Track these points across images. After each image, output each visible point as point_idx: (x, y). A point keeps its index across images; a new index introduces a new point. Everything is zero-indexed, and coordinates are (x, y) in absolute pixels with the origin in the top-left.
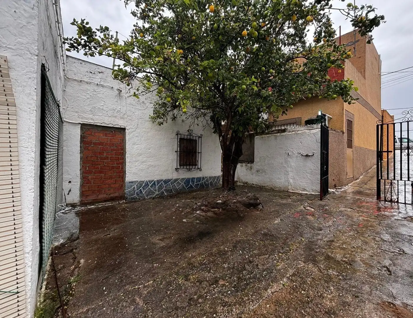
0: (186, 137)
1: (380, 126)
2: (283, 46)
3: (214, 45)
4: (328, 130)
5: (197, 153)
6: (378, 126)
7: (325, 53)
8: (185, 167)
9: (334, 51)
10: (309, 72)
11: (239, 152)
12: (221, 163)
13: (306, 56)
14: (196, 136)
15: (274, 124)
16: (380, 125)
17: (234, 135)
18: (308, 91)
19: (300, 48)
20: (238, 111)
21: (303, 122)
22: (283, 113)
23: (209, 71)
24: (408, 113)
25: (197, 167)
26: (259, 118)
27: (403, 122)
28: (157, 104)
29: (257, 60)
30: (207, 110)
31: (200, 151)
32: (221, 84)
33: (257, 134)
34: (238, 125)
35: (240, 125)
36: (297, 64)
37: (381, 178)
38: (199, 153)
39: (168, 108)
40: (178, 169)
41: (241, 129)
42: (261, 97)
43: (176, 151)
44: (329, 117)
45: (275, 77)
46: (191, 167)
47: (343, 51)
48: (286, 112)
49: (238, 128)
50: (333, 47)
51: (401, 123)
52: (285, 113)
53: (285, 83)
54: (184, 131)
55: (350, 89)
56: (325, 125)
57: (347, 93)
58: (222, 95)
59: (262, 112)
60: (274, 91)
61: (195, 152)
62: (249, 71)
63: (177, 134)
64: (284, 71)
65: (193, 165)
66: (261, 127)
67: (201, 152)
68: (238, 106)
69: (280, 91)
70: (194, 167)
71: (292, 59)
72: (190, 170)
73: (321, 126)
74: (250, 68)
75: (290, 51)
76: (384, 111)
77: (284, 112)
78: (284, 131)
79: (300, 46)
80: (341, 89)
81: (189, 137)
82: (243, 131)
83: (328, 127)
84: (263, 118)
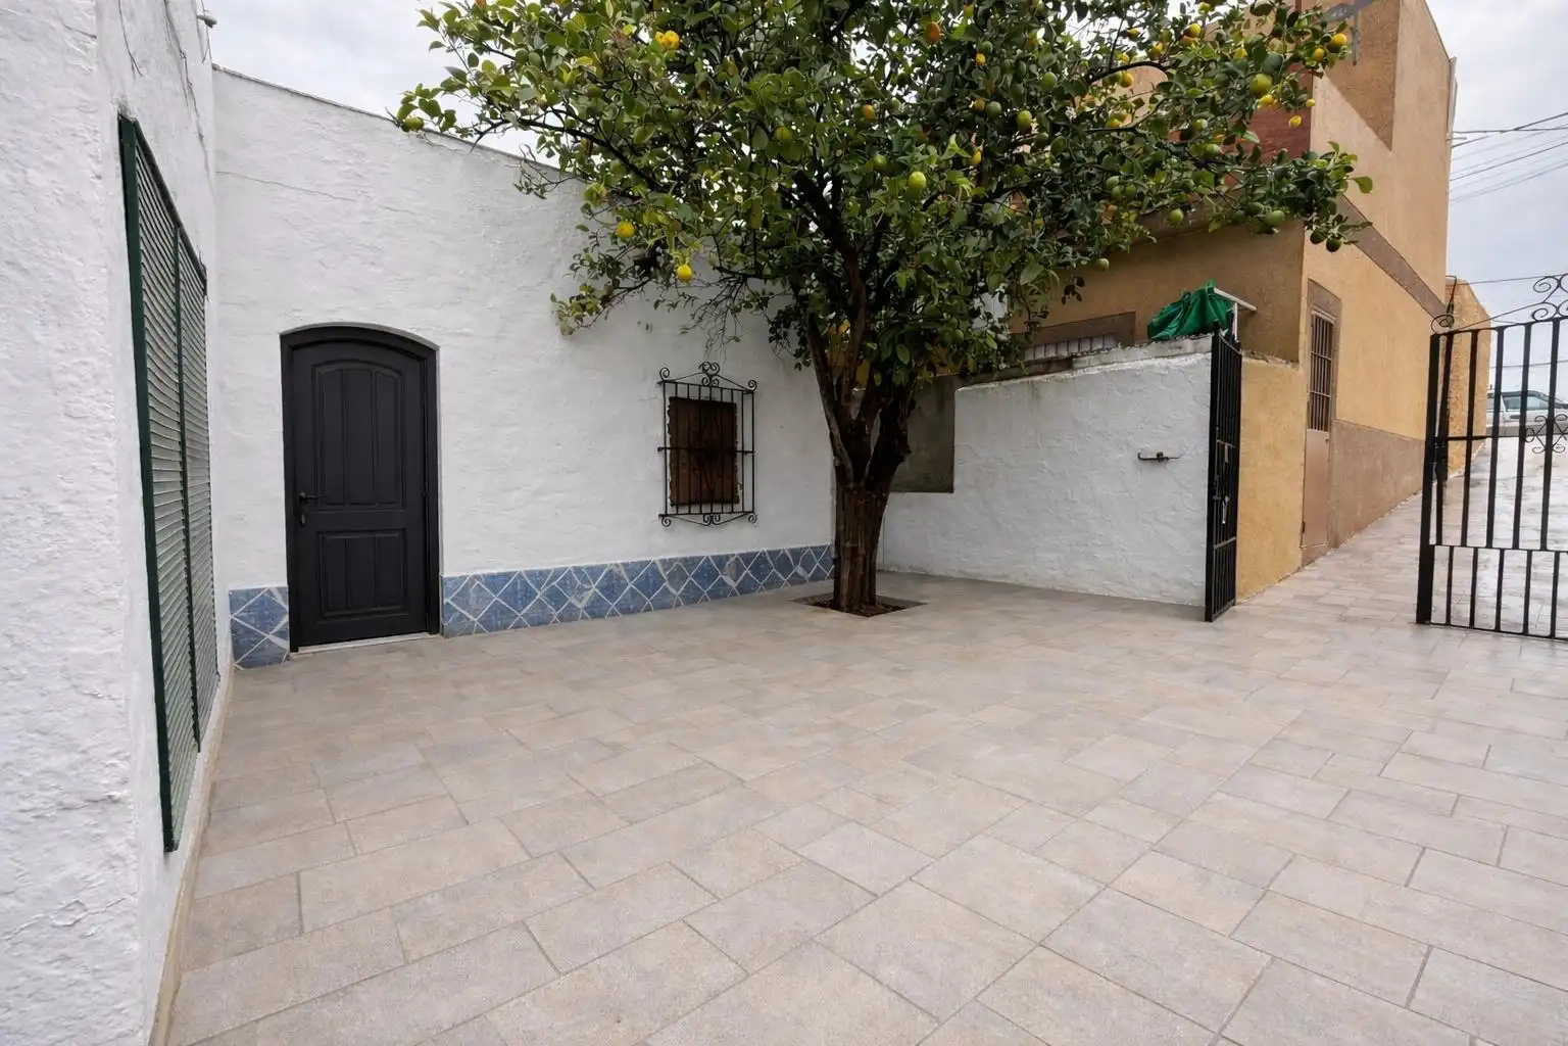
0: (694, 395)
1: (1443, 341)
2: (1074, 14)
3: (800, 10)
4: (1241, 357)
5: (739, 455)
6: (1435, 339)
7: (1242, 43)
8: (695, 509)
9: (1276, 34)
10: (1176, 120)
11: (894, 449)
12: (832, 494)
13: (1162, 60)
14: (732, 390)
15: (1032, 338)
16: (1444, 334)
17: (878, 378)
18: (1171, 194)
19: (1140, 30)
20: (894, 285)
21: (1142, 330)
22: (1067, 293)
23: (780, 117)
24: (1559, 285)
25: (738, 507)
26: (975, 313)
27: (1537, 321)
28: (582, 263)
29: (968, 73)
30: (774, 284)
31: (748, 448)
32: (828, 179)
33: (965, 377)
34: (892, 340)
35: (902, 340)
36: (1125, 98)
37: (1439, 542)
38: (744, 452)
39: (623, 277)
40: (670, 515)
41: (904, 357)
42: (986, 227)
43: (660, 449)
44: (1246, 309)
45: (1040, 145)
46: (717, 508)
47: (1314, 30)
48: (1078, 289)
49: (894, 354)
50: (1272, 15)
51: (1528, 326)
52: (1074, 293)
53: (1079, 169)
54: (686, 368)
55: (1338, 187)
56: (1229, 336)
57: (1326, 203)
58: (832, 224)
59: (985, 289)
60: (1033, 206)
61: (733, 452)
62: (936, 121)
63: (663, 383)
64: (1077, 121)
65: (723, 502)
66: (982, 349)
67: (753, 452)
68: (894, 266)
69: (1056, 205)
70: (728, 508)
71: (1105, 74)
72: (711, 520)
73: (1215, 340)
74: (941, 107)
75: (1099, 39)
76: (1454, 286)
77: (1069, 290)
78: (1068, 364)
79: (1143, 20)
80: (1304, 184)
81: (705, 393)
82: (910, 363)
83: (1238, 346)
84: (989, 316)
